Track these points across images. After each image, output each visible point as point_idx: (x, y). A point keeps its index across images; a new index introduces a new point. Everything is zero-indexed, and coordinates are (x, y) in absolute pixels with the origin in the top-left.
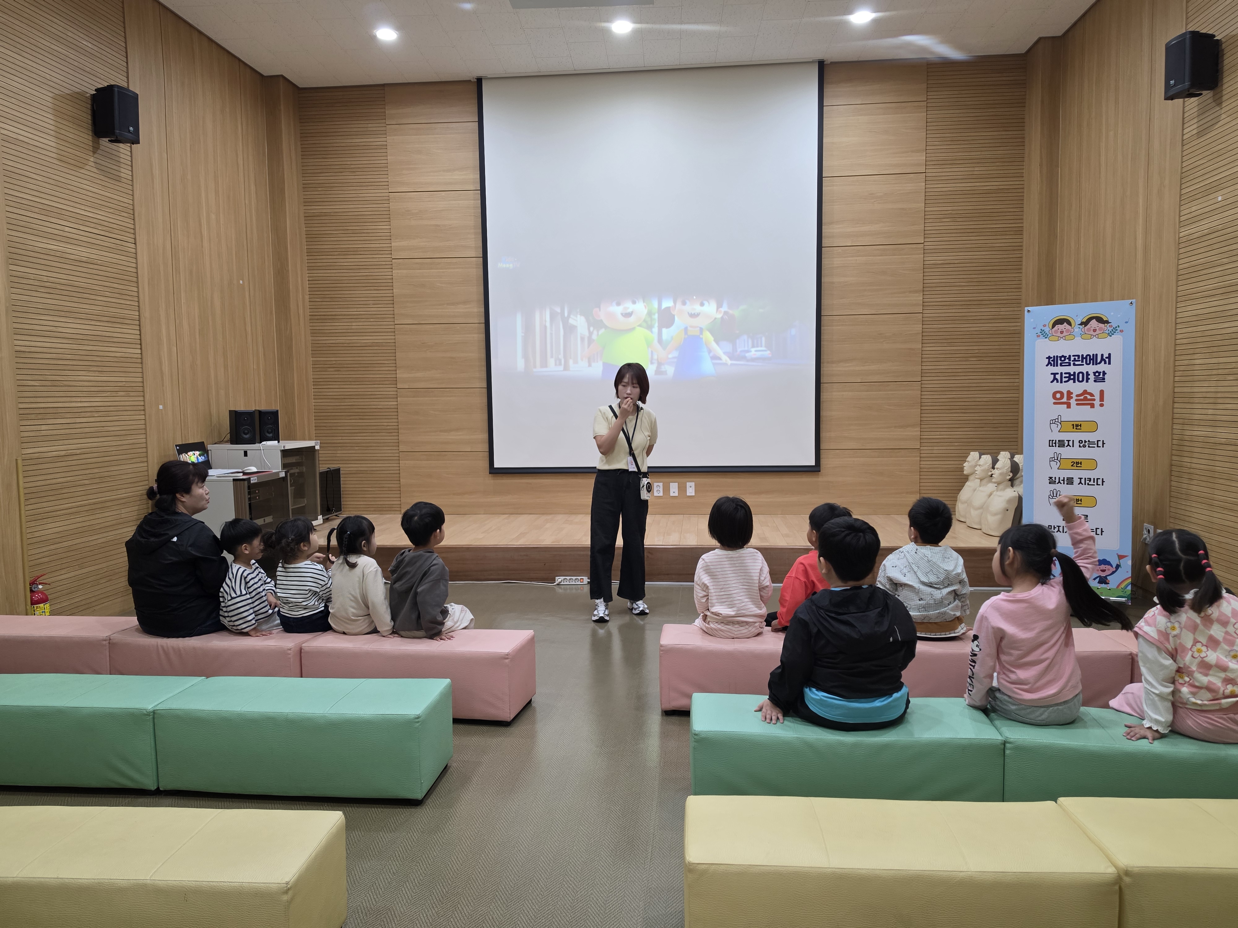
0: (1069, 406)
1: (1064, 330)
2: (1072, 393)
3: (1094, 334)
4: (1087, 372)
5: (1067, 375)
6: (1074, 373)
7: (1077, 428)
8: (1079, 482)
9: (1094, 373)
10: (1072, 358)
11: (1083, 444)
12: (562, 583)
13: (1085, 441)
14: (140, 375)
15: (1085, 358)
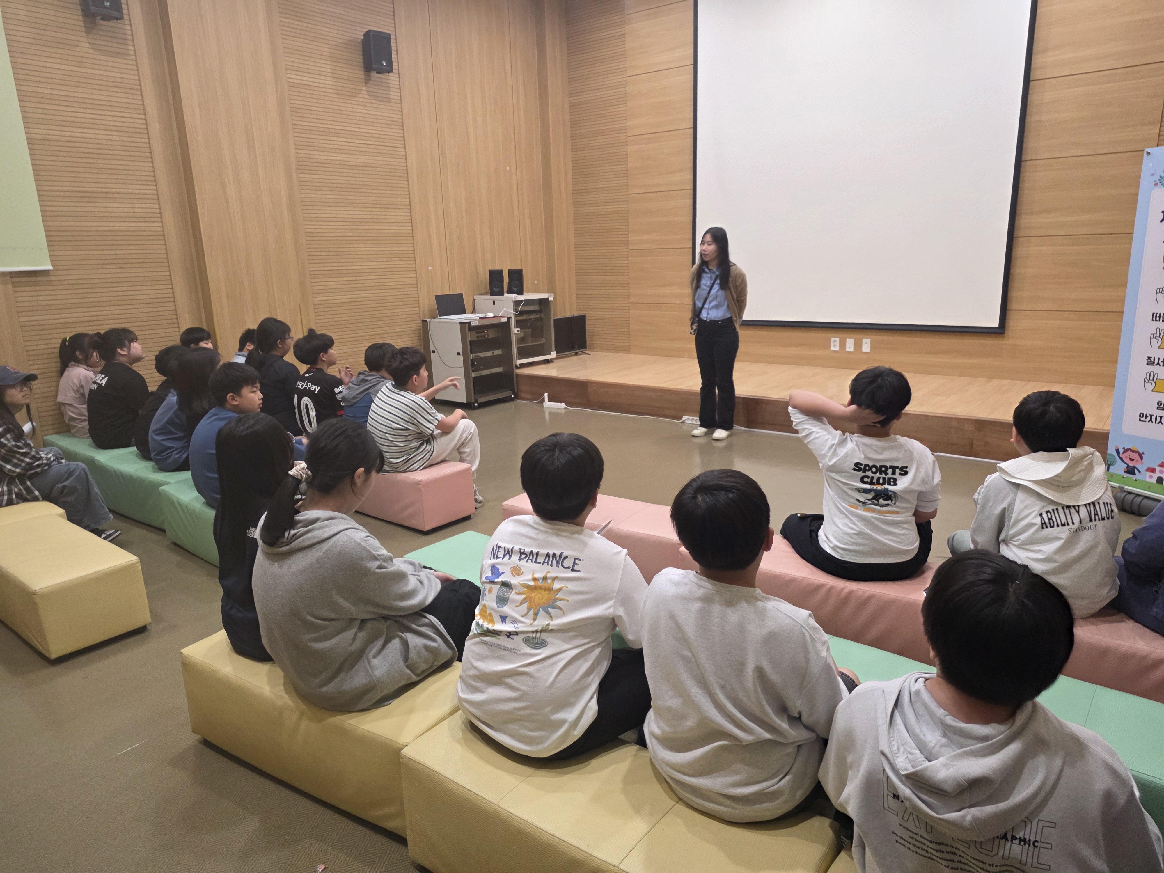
12: (686, 421)
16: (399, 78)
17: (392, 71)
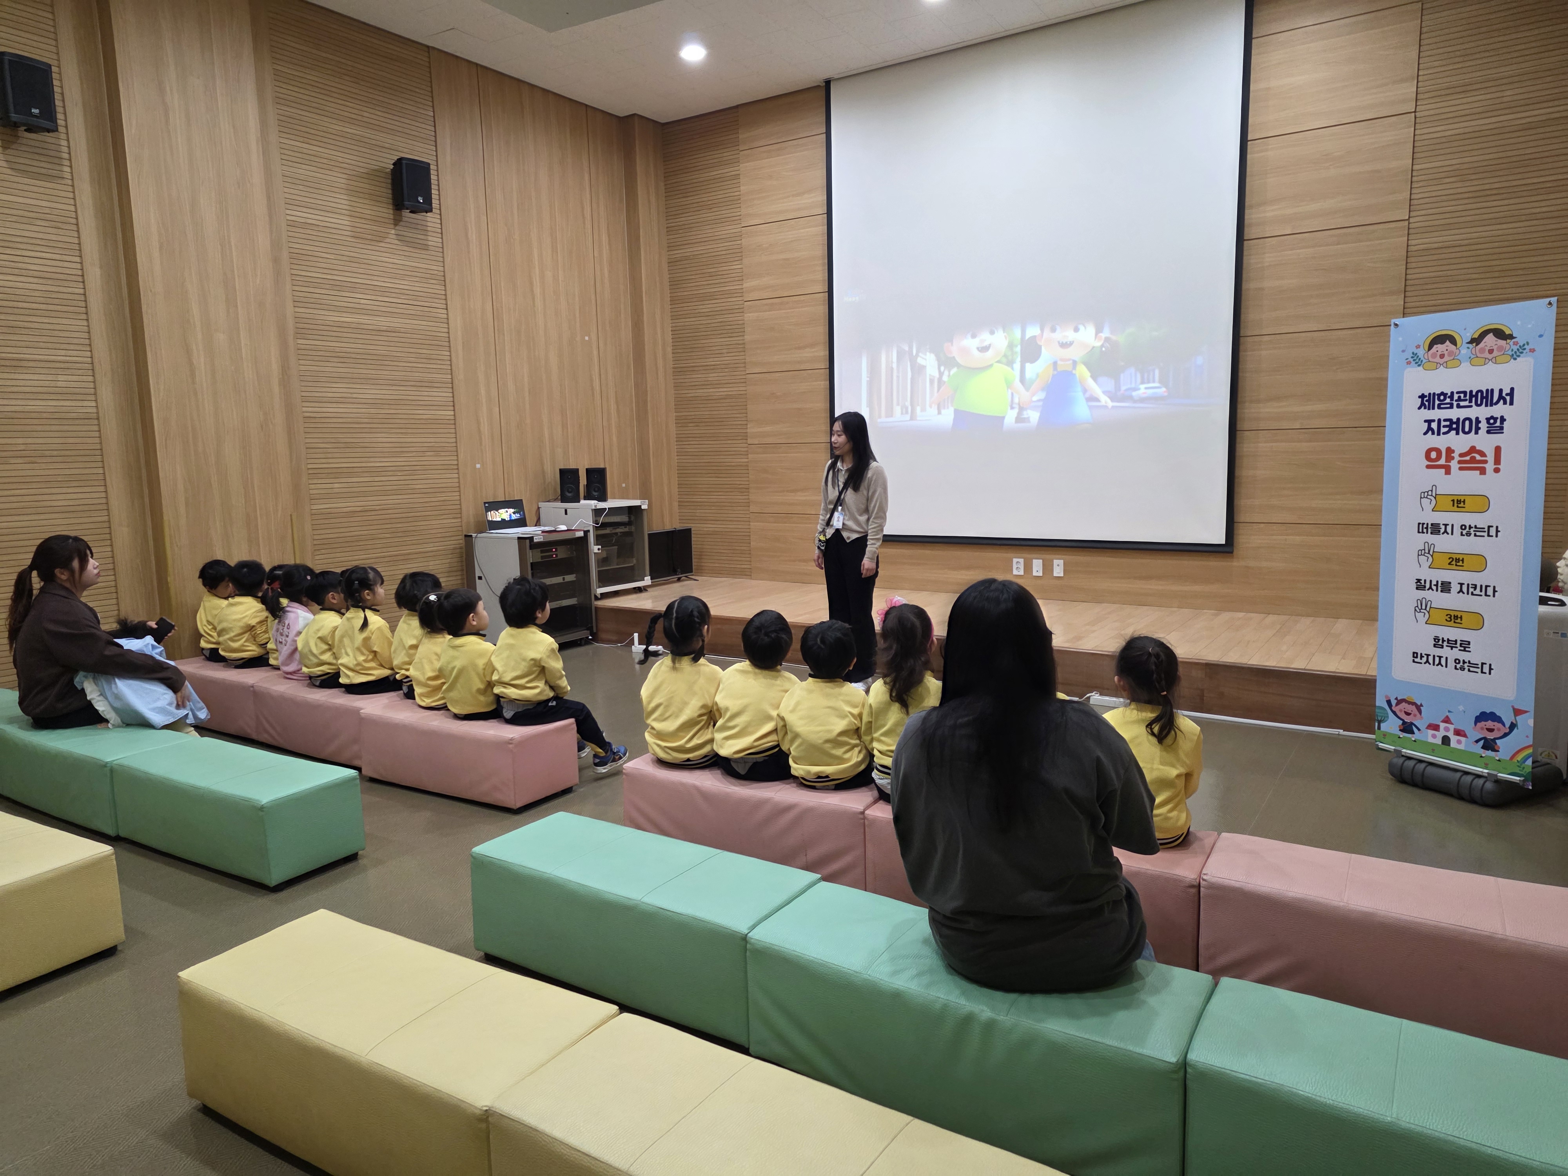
0: (1448, 471)
1: (1446, 353)
2: (1453, 451)
3: (1490, 356)
4: (1477, 418)
5: (1448, 423)
6: (1458, 419)
7: (1459, 505)
8: (1459, 590)
9: (1488, 420)
10: (1456, 397)
11: (1466, 530)
13: (1470, 526)
14: (453, 435)
15: (1474, 396)
16: (441, 219)
17: (431, 211)
